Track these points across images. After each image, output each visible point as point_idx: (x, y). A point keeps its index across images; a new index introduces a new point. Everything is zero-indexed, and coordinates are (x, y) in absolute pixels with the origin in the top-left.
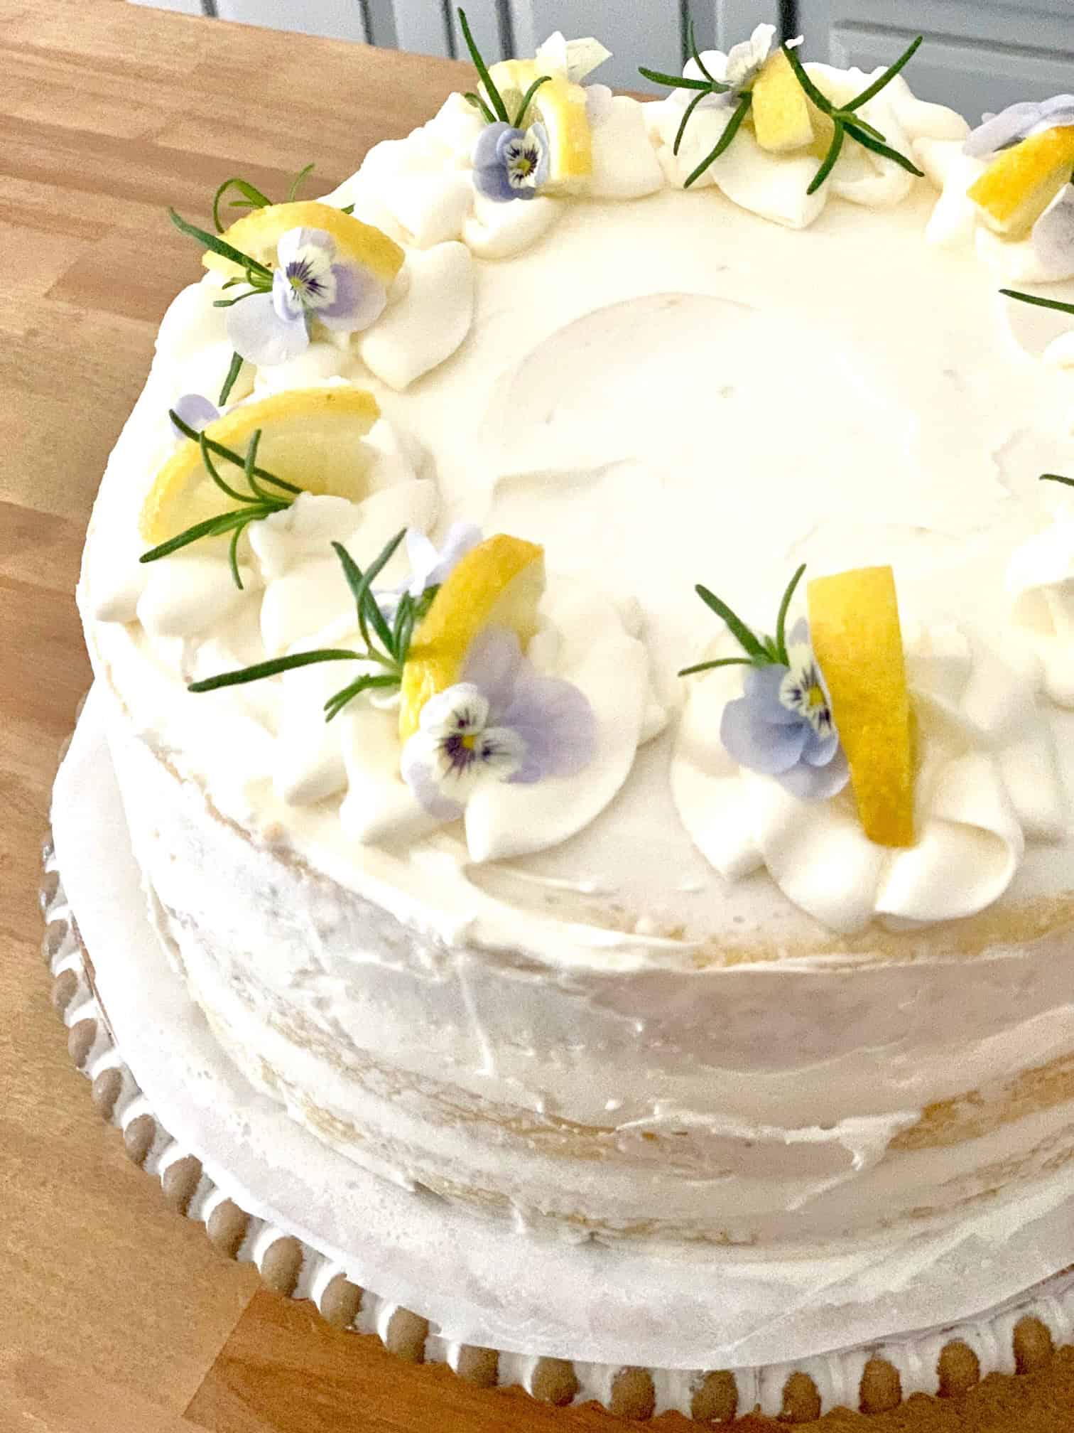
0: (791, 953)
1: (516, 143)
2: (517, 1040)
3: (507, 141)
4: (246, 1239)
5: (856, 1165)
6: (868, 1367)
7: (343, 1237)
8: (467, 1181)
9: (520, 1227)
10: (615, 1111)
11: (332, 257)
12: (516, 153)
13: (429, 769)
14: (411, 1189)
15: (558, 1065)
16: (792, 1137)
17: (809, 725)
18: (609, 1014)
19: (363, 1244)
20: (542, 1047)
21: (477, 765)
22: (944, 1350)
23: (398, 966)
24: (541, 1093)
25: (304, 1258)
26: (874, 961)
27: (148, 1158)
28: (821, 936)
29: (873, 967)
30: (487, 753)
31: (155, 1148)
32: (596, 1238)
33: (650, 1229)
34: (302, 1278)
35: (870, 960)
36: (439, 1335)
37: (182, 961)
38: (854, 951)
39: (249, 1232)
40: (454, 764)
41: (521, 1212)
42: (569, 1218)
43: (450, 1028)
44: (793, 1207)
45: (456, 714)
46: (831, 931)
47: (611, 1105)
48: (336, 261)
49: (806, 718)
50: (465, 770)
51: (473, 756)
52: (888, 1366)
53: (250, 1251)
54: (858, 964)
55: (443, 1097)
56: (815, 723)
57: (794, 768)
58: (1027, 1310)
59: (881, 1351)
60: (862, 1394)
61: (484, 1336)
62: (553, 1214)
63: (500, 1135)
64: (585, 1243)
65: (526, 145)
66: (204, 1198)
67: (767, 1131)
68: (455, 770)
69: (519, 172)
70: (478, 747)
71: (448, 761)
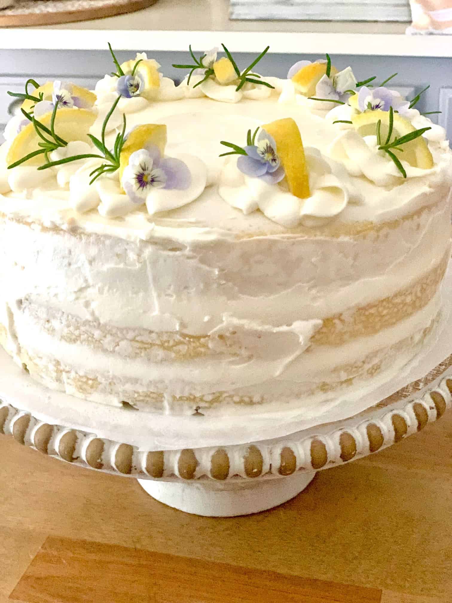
0: (271, 234)
1: (132, 82)
2: (169, 292)
3: (128, 80)
4: (51, 438)
5: (301, 343)
6: (312, 443)
7: (94, 424)
8: (145, 390)
9: (167, 412)
10: (208, 322)
11: (72, 94)
12: (132, 85)
13: (132, 186)
14: (121, 405)
15: (185, 302)
16: (275, 330)
17: (269, 162)
18: (205, 268)
19: (102, 425)
20: (178, 292)
21: (148, 186)
22: (341, 435)
23: (122, 266)
24: (178, 318)
25: (78, 437)
26: (302, 237)
27: (6, 423)
28: (281, 229)
29: (301, 239)
30: (153, 181)
31: (8, 418)
32: (199, 411)
33: (221, 399)
34: (77, 446)
35: (299, 236)
36: (139, 450)
37: (19, 344)
38: (294, 233)
39: (53, 435)
40: (140, 186)
41: (168, 400)
42: (188, 399)
43: (141, 294)
44: (278, 373)
45: (140, 165)
46: (285, 227)
47: (206, 319)
48: (73, 96)
49: (267, 161)
50: (145, 188)
51: (147, 183)
52: (320, 442)
53: (52, 445)
54: (295, 238)
55: (137, 339)
56: (271, 162)
57: (264, 175)
58: (370, 422)
59: (316, 437)
60: (311, 455)
61: (157, 447)
62: (181, 398)
63: (160, 353)
64: (194, 415)
65: (135, 83)
66: (31, 430)
67: (267, 327)
68: (141, 188)
69: (133, 91)
70: (149, 179)
71: (138, 185)
